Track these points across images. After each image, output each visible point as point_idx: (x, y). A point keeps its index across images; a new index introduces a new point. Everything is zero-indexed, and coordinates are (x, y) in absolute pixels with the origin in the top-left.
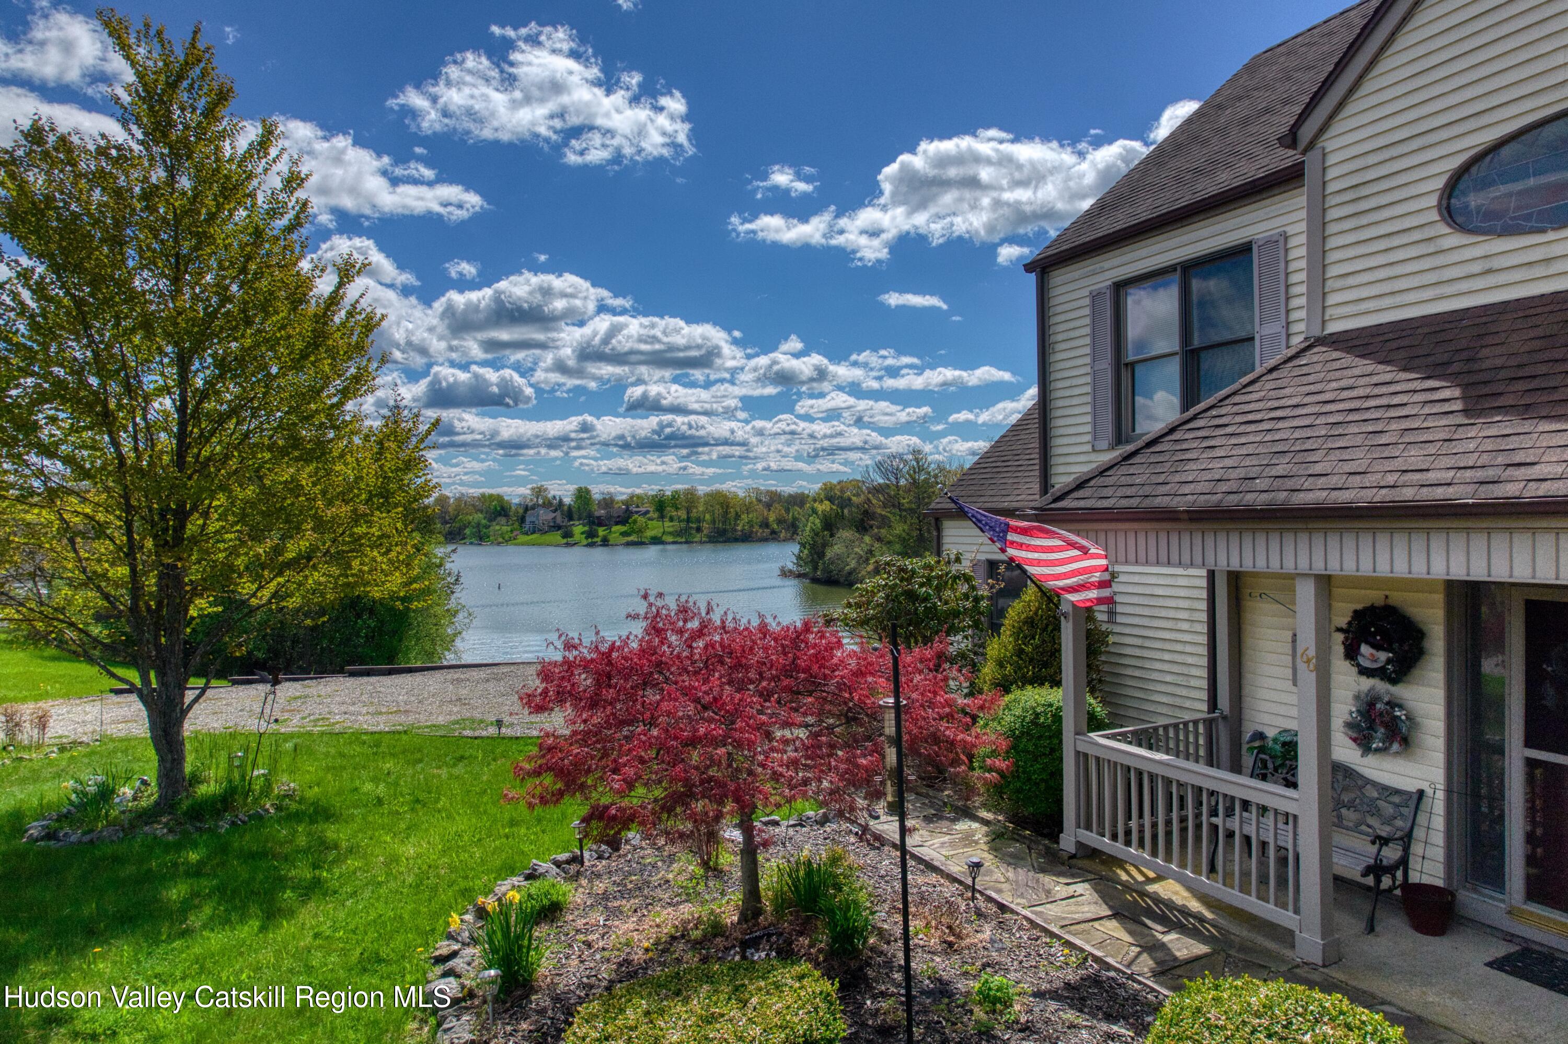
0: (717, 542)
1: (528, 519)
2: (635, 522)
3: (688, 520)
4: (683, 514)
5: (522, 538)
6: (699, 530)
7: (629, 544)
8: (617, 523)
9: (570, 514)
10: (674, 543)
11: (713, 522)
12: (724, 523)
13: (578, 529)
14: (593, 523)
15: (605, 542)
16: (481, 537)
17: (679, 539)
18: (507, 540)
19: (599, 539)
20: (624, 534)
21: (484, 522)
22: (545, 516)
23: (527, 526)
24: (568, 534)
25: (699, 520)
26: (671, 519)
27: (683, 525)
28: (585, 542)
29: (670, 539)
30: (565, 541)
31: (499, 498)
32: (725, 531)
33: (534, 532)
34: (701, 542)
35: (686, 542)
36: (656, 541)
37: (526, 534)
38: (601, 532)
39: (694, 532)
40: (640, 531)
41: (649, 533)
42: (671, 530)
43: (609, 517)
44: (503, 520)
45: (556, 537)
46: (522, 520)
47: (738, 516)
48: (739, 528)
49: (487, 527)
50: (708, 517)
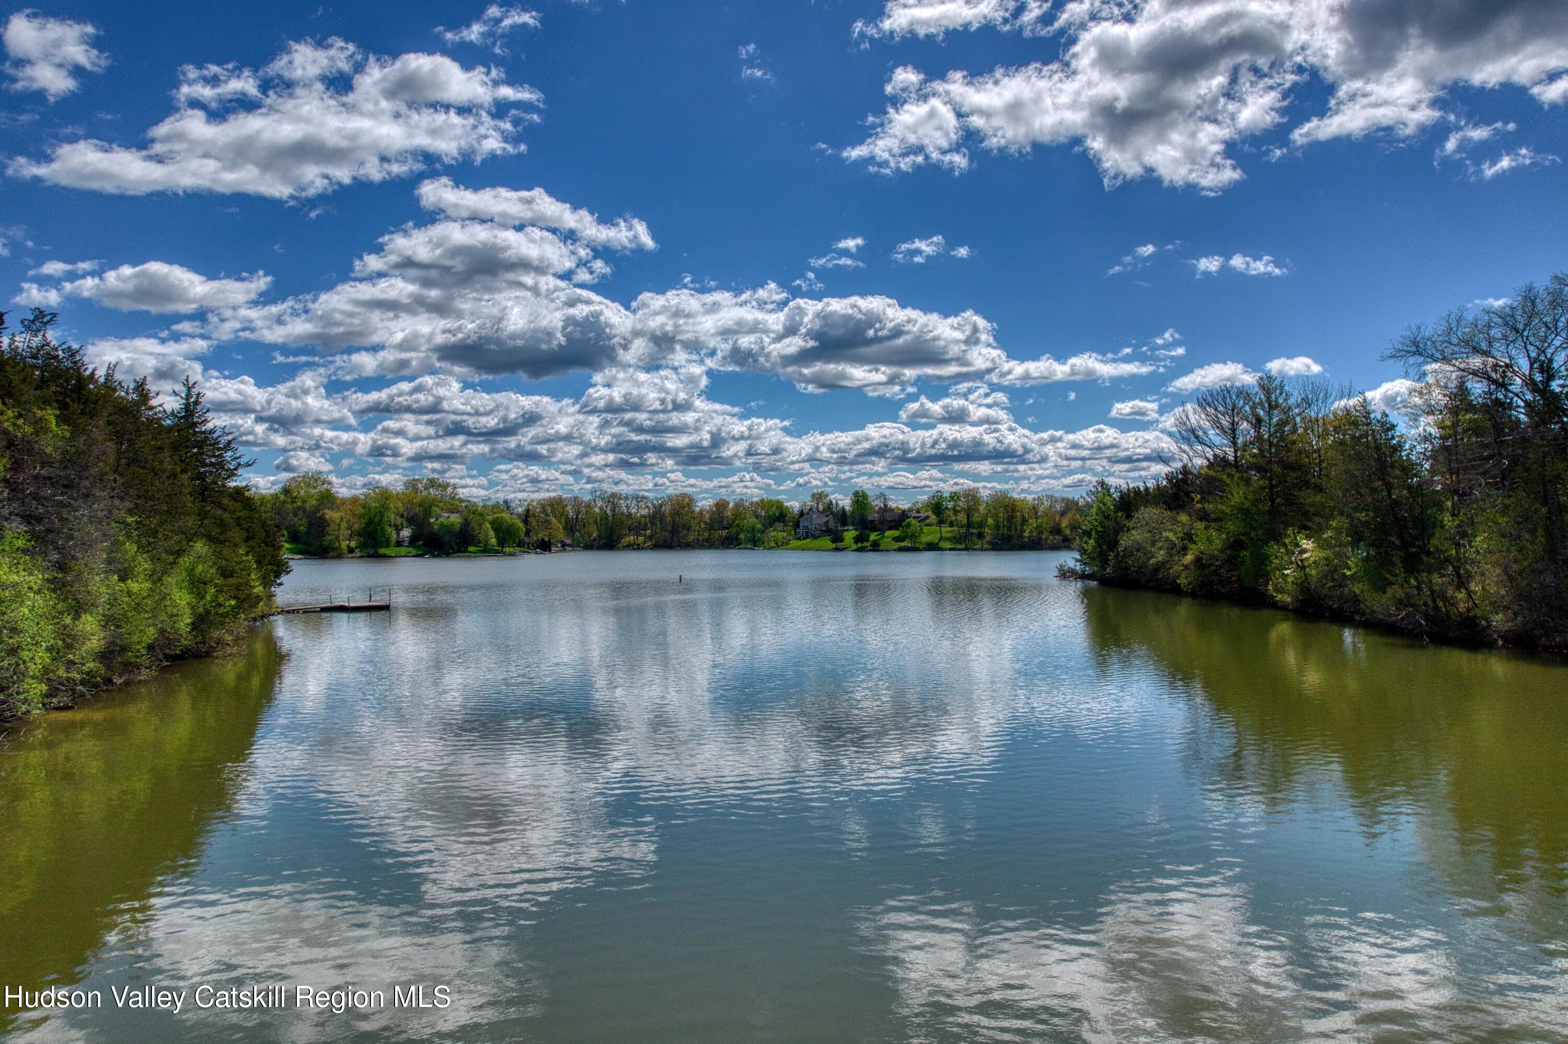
0: (1001, 549)
1: (801, 524)
2: (909, 525)
3: (969, 525)
4: (962, 517)
5: (794, 543)
6: (980, 536)
7: (901, 550)
8: (890, 528)
9: (843, 518)
10: (951, 549)
11: (997, 527)
12: (1009, 528)
13: (850, 535)
14: (867, 528)
15: (876, 547)
16: (755, 542)
17: (959, 546)
18: (779, 545)
19: (868, 544)
20: (897, 539)
21: (759, 526)
22: (819, 521)
23: (801, 531)
24: (837, 538)
25: (981, 525)
26: (951, 525)
27: (963, 531)
28: (854, 547)
29: (947, 545)
30: (834, 546)
31: (779, 504)
32: (1010, 537)
33: (807, 537)
34: (982, 549)
35: (966, 549)
36: (932, 547)
37: (799, 539)
38: (873, 536)
39: (975, 538)
40: (914, 536)
41: (925, 539)
42: (949, 535)
43: (883, 521)
44: (780, 526)
45: (826, 542)
46: (797, 525)
47: (1024, 521)
48: (1026, 534)
49: (763, 532)
50: (990, 521)
